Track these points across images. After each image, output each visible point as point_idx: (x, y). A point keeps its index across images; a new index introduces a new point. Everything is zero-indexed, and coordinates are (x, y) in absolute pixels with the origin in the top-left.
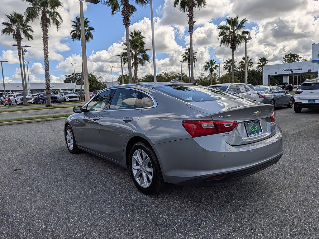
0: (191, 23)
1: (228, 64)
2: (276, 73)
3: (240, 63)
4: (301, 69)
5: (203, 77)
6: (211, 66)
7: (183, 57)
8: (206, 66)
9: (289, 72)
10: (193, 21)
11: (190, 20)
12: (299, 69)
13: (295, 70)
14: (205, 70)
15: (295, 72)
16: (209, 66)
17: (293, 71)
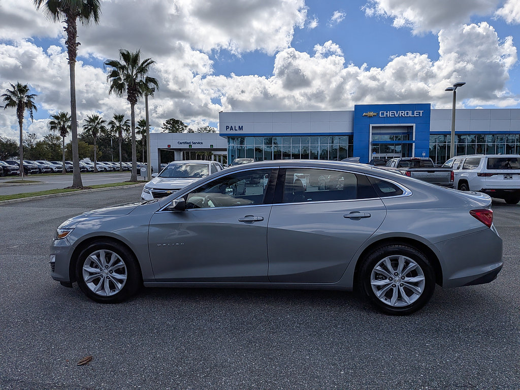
0: (72, 45)
1: (92, 124)
2: (169, 146)
3: (110, 123)
4: (202, 143)
5: (34, 142)
6: (62, 123)
7: (6, 99)
8: (52, 123)
9: (187, 146)
10: (77, 42)
11: (69, 38)
12: (199, 143)
13: (194, 143)
14: (51, 129)
15: (194, 146)
16: (59, 123)
17: (191, 146)
